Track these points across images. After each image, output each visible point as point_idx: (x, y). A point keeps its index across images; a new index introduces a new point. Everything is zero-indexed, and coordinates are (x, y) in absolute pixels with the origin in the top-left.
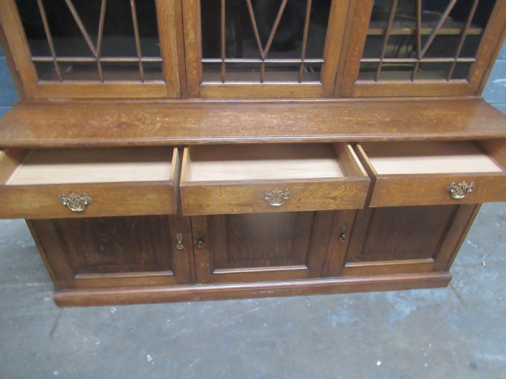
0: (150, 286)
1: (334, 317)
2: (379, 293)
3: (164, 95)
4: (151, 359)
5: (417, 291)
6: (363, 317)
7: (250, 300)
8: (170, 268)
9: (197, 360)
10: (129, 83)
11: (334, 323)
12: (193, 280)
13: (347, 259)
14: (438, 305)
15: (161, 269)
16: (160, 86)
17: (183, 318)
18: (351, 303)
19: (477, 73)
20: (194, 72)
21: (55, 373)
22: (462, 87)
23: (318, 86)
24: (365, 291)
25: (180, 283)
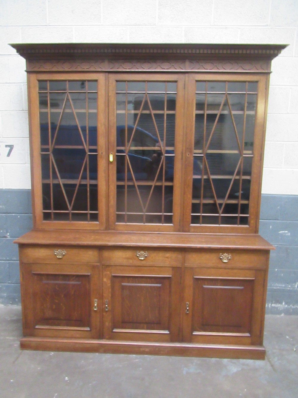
0: (76, 338)
1: (185, 369)
2: (218, 359)
3: (98, 228)
4: (68, 379)
5: (244, 360)
6: (204, 370)
7: (134, 355)
8: (89, 325)
9: (94, 382)
10: (82, 222)
11: (184, 372)
12: (101, 336)
13: (194, 330)
14: (257, 369)
15: (84, 326)
16: (97, 224)
17: (91, 361)
18: (199, 362)
19: (252, 222)
20: (112, 218)
21: (12, 381)
22: (246, 228)
23: (171, 226)
24: (208, 357)
25: (93, 338)
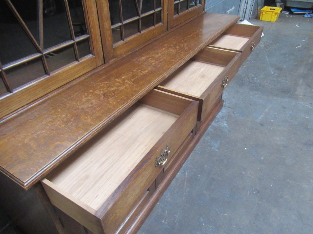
1: (213, 148)
6: (219, 139)
11: (216, 150)
14: (229, 115)
16: (91, 59)
17: (166, 212)
18: (209, 138)
